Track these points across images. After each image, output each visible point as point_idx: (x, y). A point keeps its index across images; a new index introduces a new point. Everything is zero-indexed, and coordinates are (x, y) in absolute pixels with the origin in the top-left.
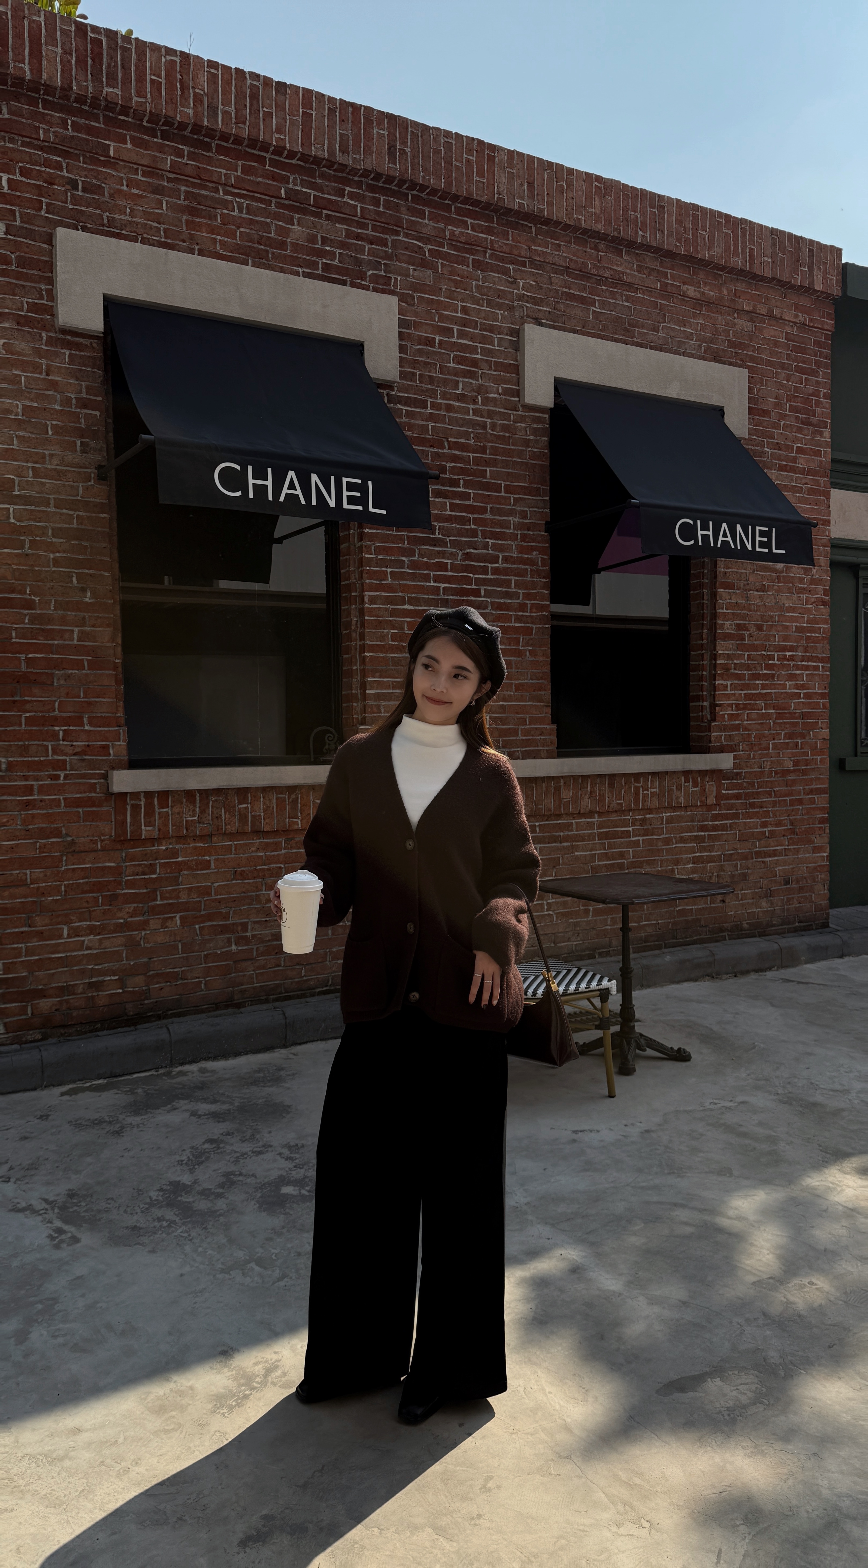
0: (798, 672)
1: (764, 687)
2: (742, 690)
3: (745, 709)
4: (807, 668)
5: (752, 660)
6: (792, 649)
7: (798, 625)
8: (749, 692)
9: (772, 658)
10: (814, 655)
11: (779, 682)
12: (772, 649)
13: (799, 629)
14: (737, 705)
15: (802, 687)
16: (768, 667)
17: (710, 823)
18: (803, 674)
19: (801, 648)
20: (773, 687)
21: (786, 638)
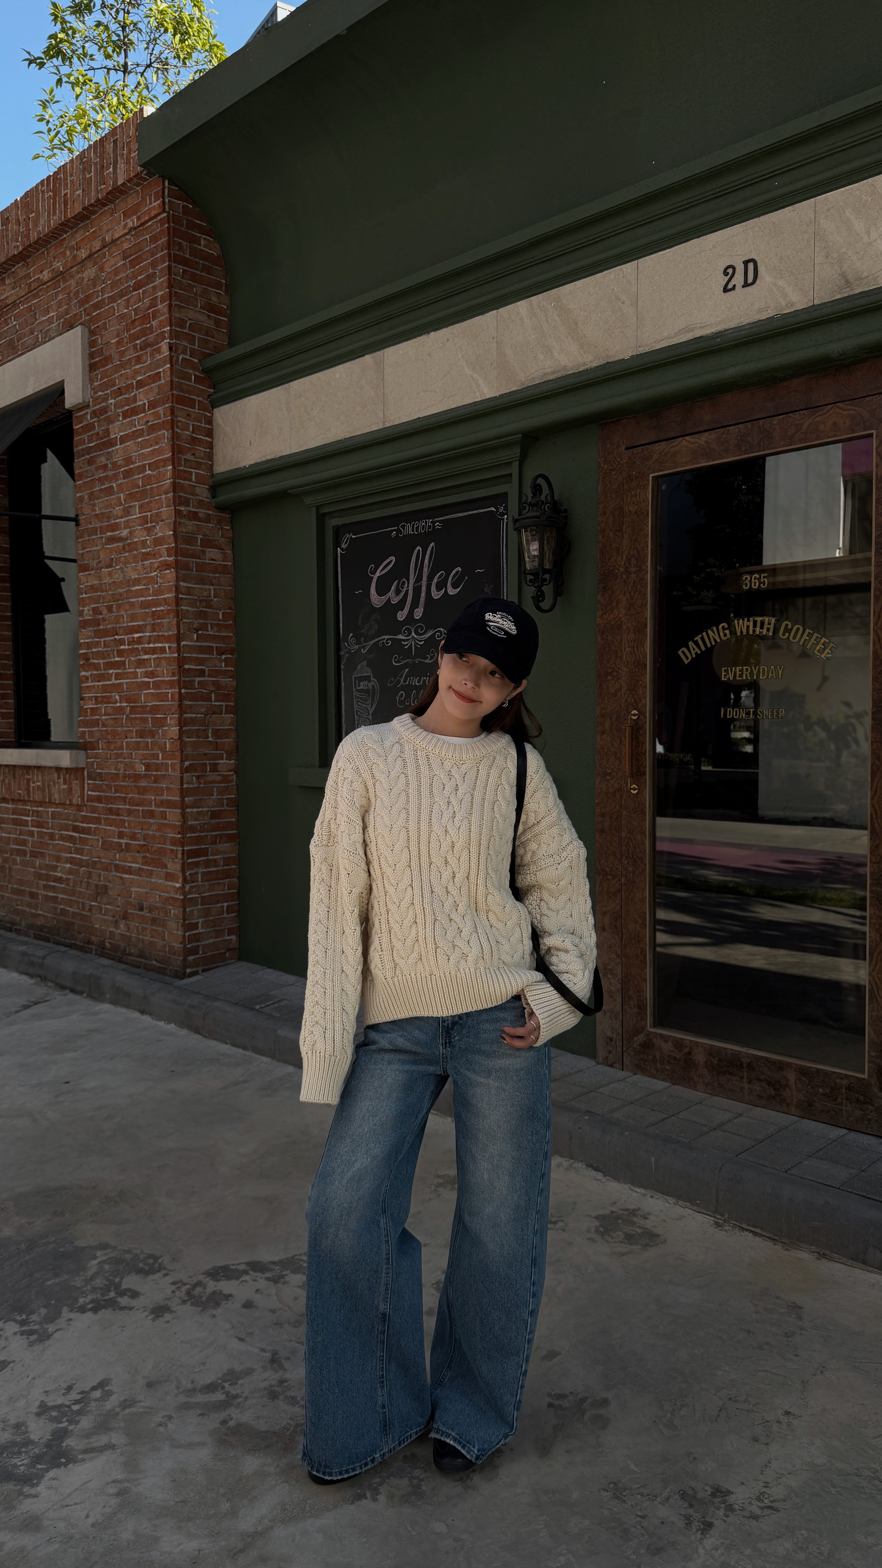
0: (146, 657)
1: (118, 676)
2: (99, 681)
3: (102, 702)
4: (153, 651)
5: (108, 647)
6: (139, 629)
7: (144, 599)
8: (105, 683)
9: (121, 642)
10: (160, 634)
11: (130, 670)
12: (121, 632)
13: (145, 605)
14: (96, 698)
15: (151, 674)
16: (121, 653)
17: (81, 825)
18: (150, 659)
19: (149, 628)
20: (125, 676)
21: (133, 618)
